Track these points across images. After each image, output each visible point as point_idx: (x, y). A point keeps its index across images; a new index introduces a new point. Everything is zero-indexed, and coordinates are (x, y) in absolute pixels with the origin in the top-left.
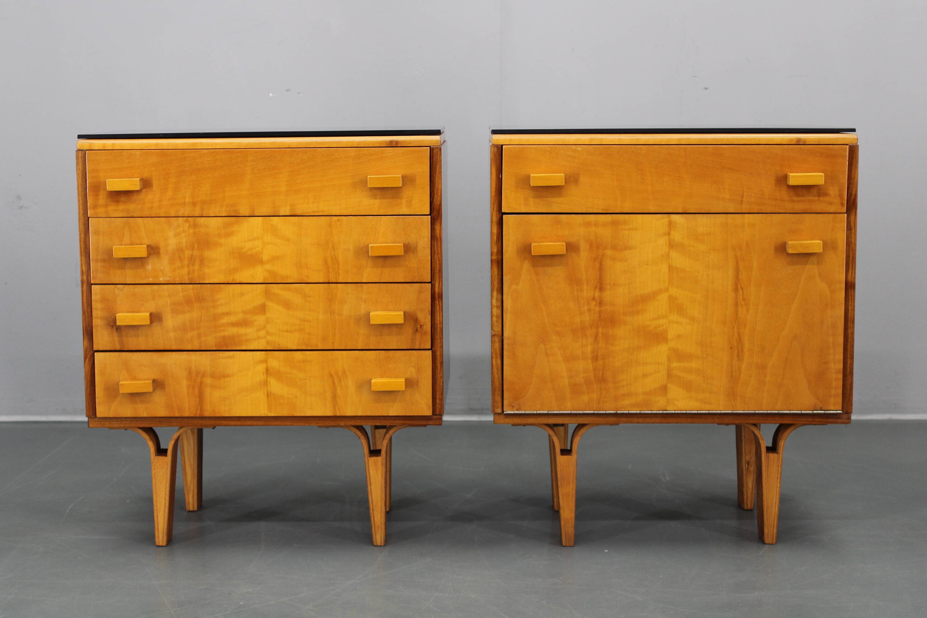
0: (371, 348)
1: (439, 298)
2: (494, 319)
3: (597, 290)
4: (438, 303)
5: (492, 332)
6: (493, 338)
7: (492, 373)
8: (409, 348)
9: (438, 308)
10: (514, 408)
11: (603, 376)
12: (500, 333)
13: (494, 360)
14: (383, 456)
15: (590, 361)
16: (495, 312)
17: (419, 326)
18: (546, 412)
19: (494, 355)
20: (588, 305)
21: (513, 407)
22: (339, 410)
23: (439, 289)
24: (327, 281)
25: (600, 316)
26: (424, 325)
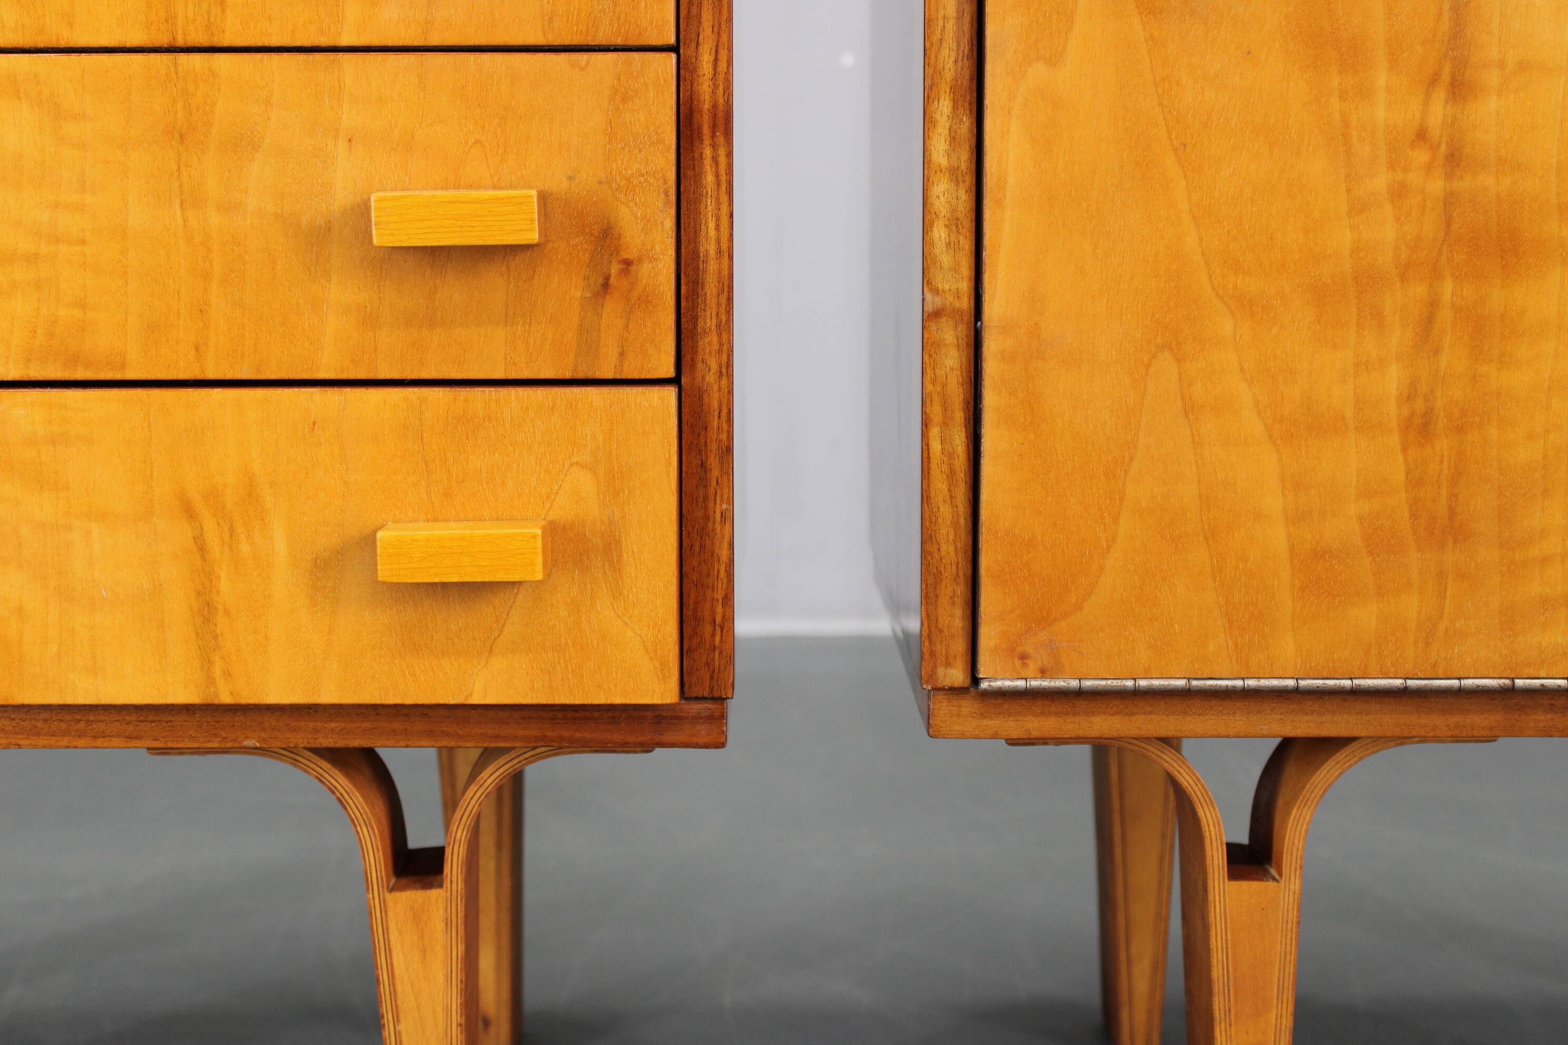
0: (383, 375)
1: (714, 128)
2: (940, 233)
3: (1440, 96)
4: (708, 152)
5: (929, 296)
6: (933, 327)
7: (926, 497)
8: (568, 375)
9: (709, 178)
10: (1031, 663)
11: (1452, 512)
12: (966, 303)
13: (935, 432)
14: (454, 885)
15: (1395, 440)
16: (942, 199)
17: (615, 269)
18: (1181, 683)
19: (936, 411)
20: (1392, 165)
21: (1023, 657)
22: (228, 674)
23: (716, 86)
24: (163, 40)
25: (1449, 223)
26: (640, 260)
